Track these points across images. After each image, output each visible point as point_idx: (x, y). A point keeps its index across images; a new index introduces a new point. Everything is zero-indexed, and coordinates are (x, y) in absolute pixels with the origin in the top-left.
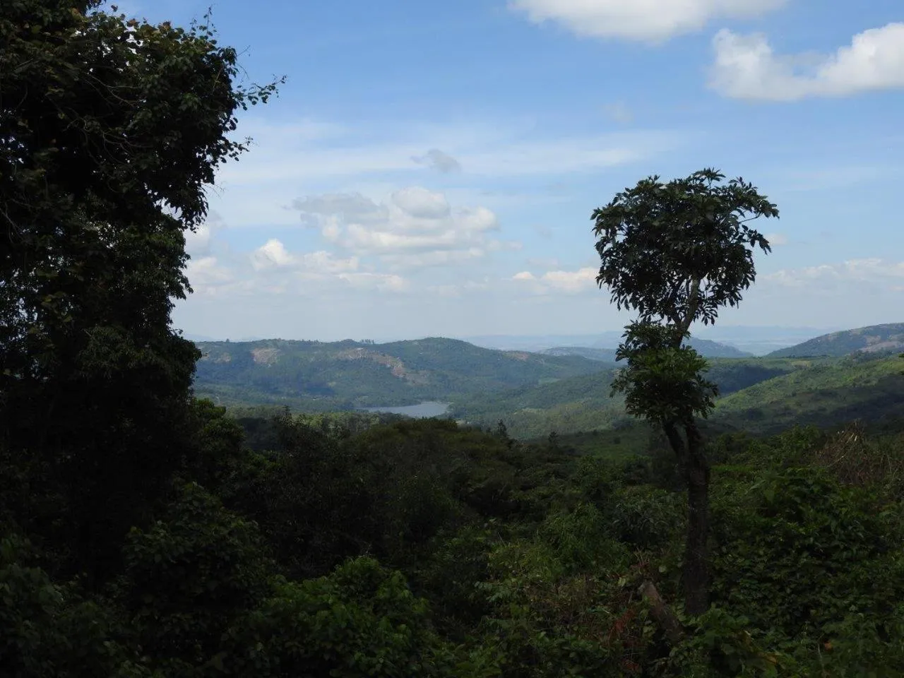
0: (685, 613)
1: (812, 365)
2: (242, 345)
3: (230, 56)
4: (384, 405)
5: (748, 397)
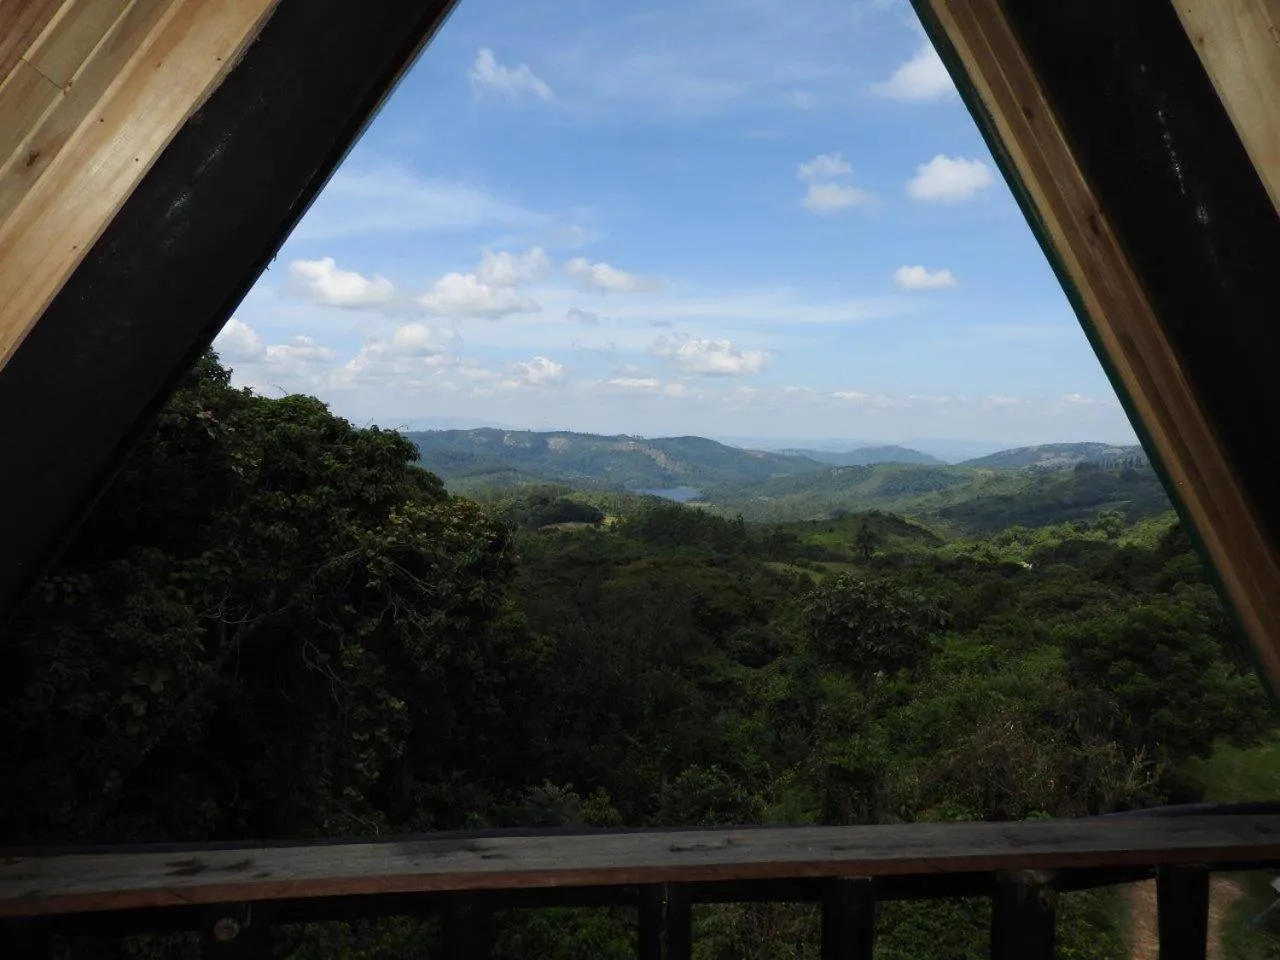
1: (995, 474)
2: (540, 434)
5: (941, 497)
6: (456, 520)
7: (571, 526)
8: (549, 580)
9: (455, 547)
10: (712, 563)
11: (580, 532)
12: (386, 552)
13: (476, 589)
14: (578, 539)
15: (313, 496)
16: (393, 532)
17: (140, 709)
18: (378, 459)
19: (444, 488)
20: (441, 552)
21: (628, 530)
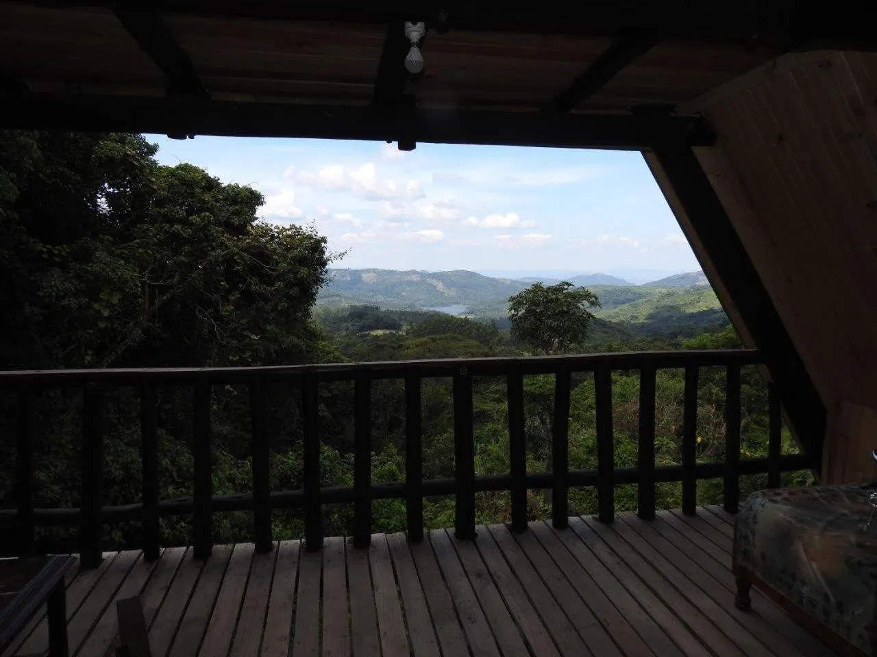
0: (544, 502)
1: (668, 291)
2: (356, 271)
3: (324, 240)
4: (432, 306)
5: (630, 308)
7: (380, 332)
11: (385, 335)
12: (246, 250)
13: (302, 271)
14: (384, 339)
17: (106, 313)
21: (418, 333)
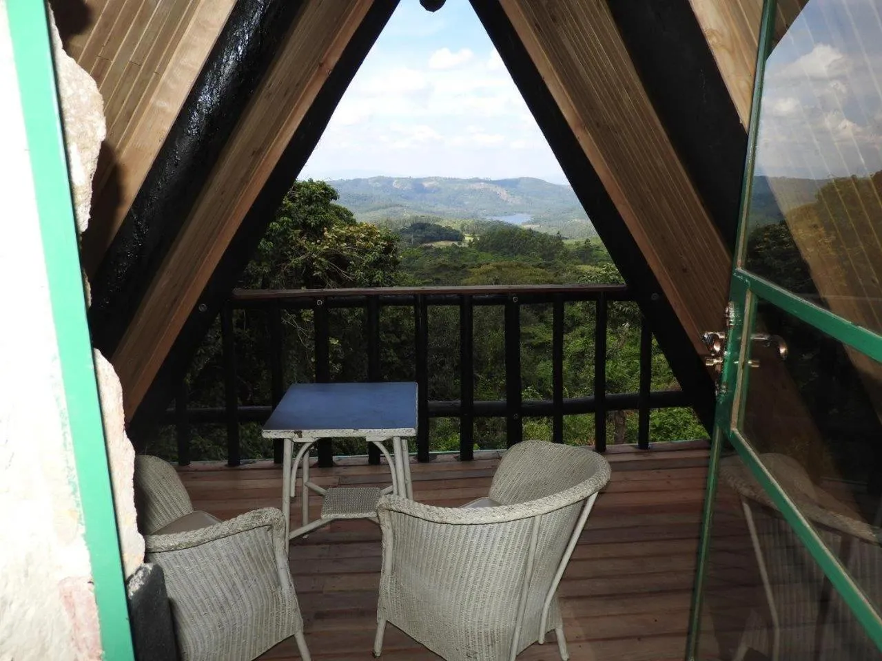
6: (363, 236)
7: (442, 244)
8: (427, 281)
9: (363, 251)
10: (539, 266)
11: (447, 247)
12: (323, 255)
13: (377, 276)
14: (446, 253)
15: (278, 222)
16: (326, 243)
18: (314, 199)
19: (353, 217)
20: (355, 254)
21: (480, 246)
